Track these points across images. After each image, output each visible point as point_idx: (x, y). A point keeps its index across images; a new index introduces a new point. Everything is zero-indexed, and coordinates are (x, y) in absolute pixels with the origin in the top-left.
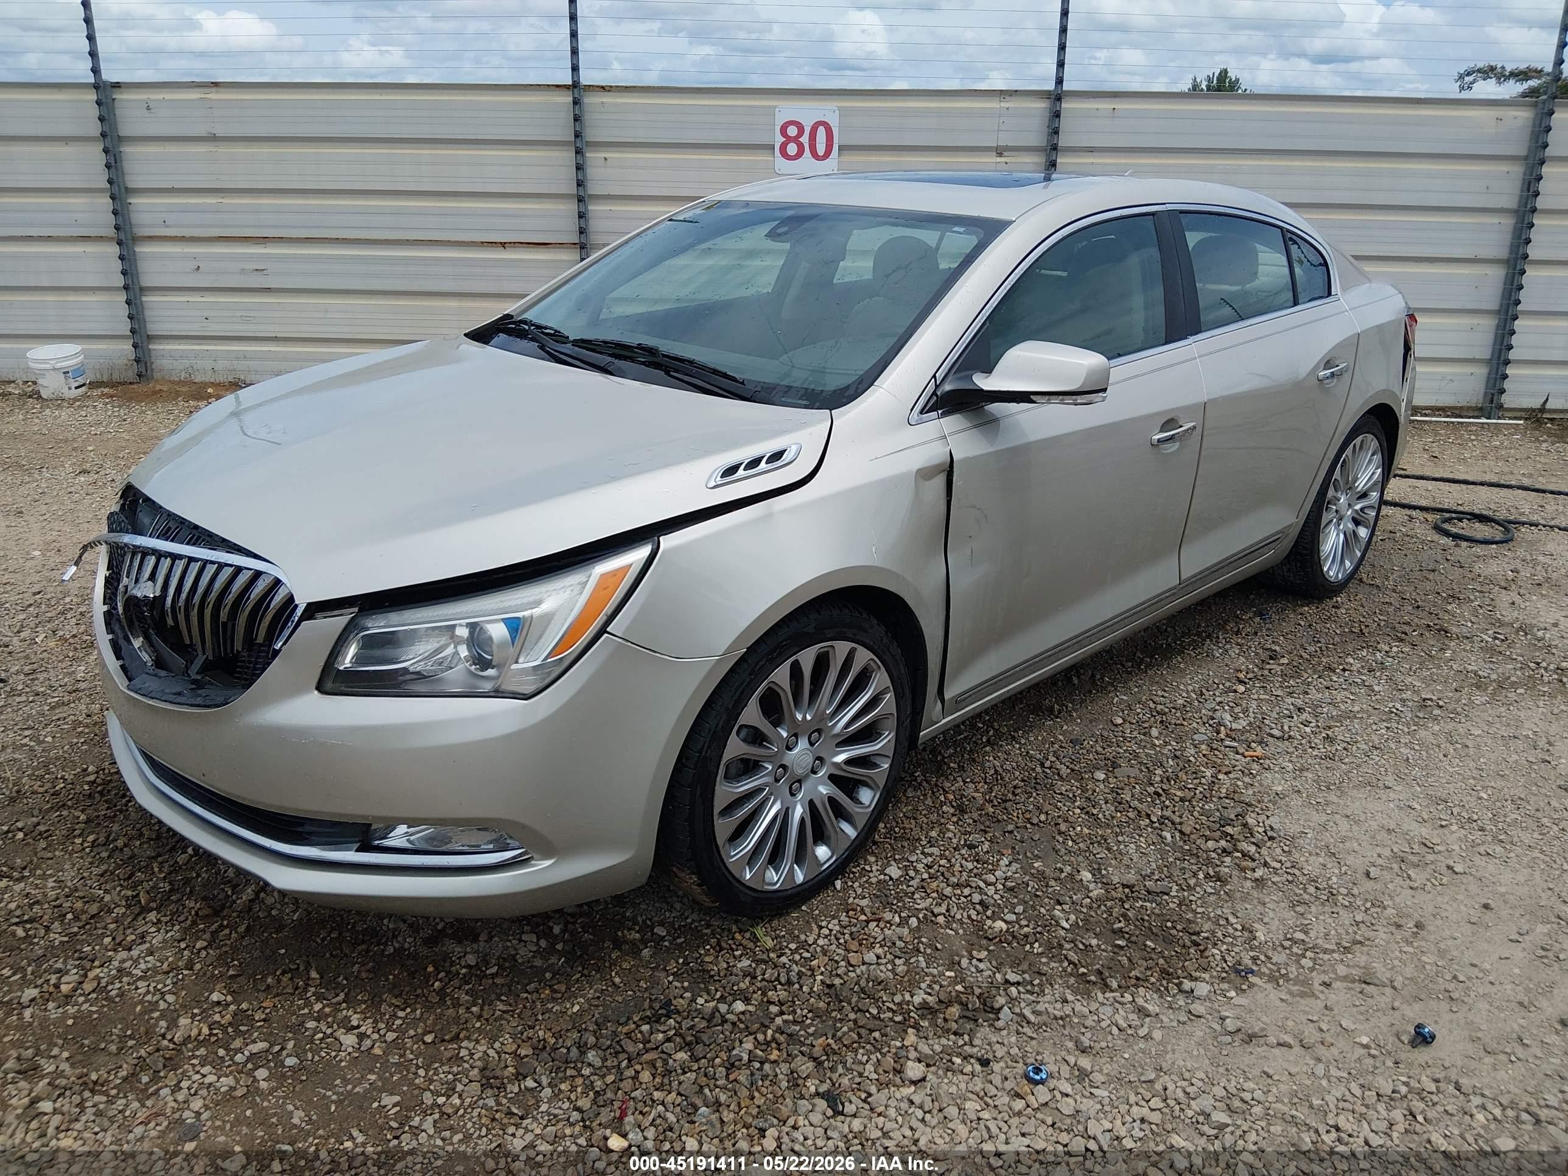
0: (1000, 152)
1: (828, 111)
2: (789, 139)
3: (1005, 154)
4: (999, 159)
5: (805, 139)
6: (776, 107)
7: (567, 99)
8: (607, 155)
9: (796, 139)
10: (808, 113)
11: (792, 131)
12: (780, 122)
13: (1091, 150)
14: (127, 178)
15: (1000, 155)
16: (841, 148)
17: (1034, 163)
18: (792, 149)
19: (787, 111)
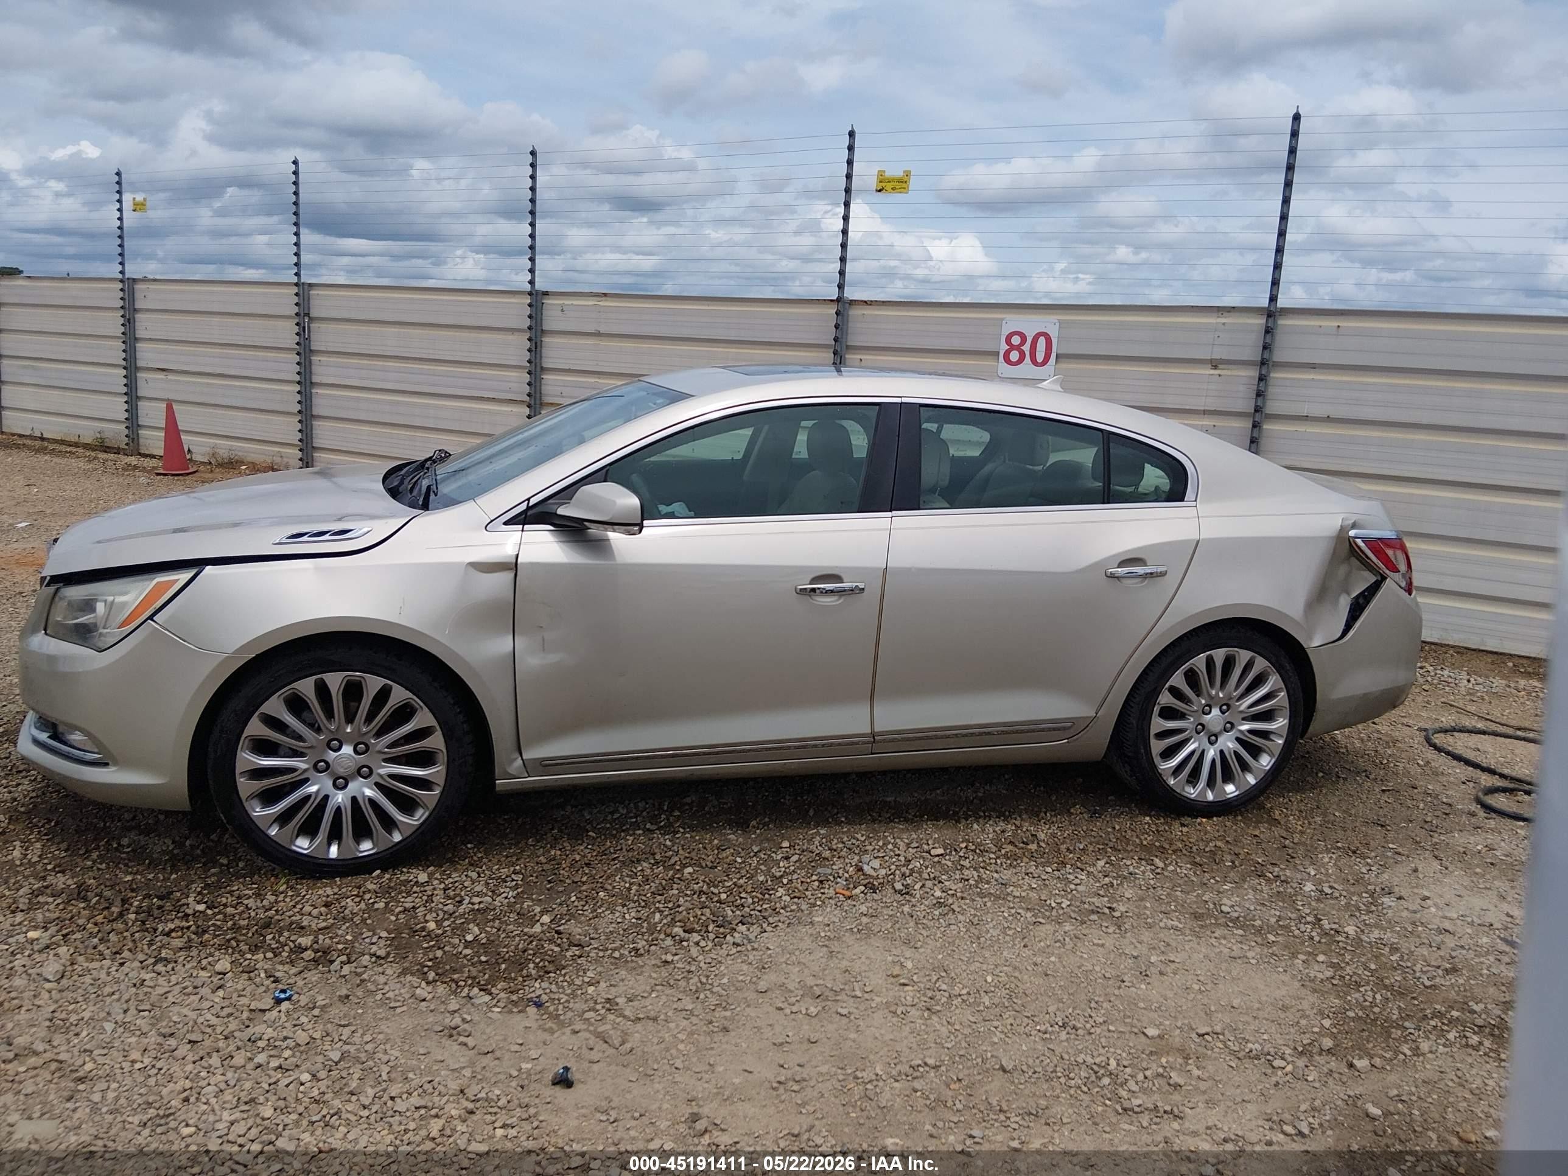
0: (1215, 364)
1: (1049, 324)
2: (1012, 347)
3: (1220, 366)
4: (1213, 372)
5: (1026, 348)
6: (1003, 319)
7: (832, 310)
8: (862, 357)
9: (1018, 348)
10: (1030, 325)
11: (1016, 340)
12: (1005, 332)
13: (1313, 366)
14: (544, 360)
15: (1215, 367)
16: (1058, 356)
17: (1250, 377)
18: (1014, 356)
19: (1013, 322)
